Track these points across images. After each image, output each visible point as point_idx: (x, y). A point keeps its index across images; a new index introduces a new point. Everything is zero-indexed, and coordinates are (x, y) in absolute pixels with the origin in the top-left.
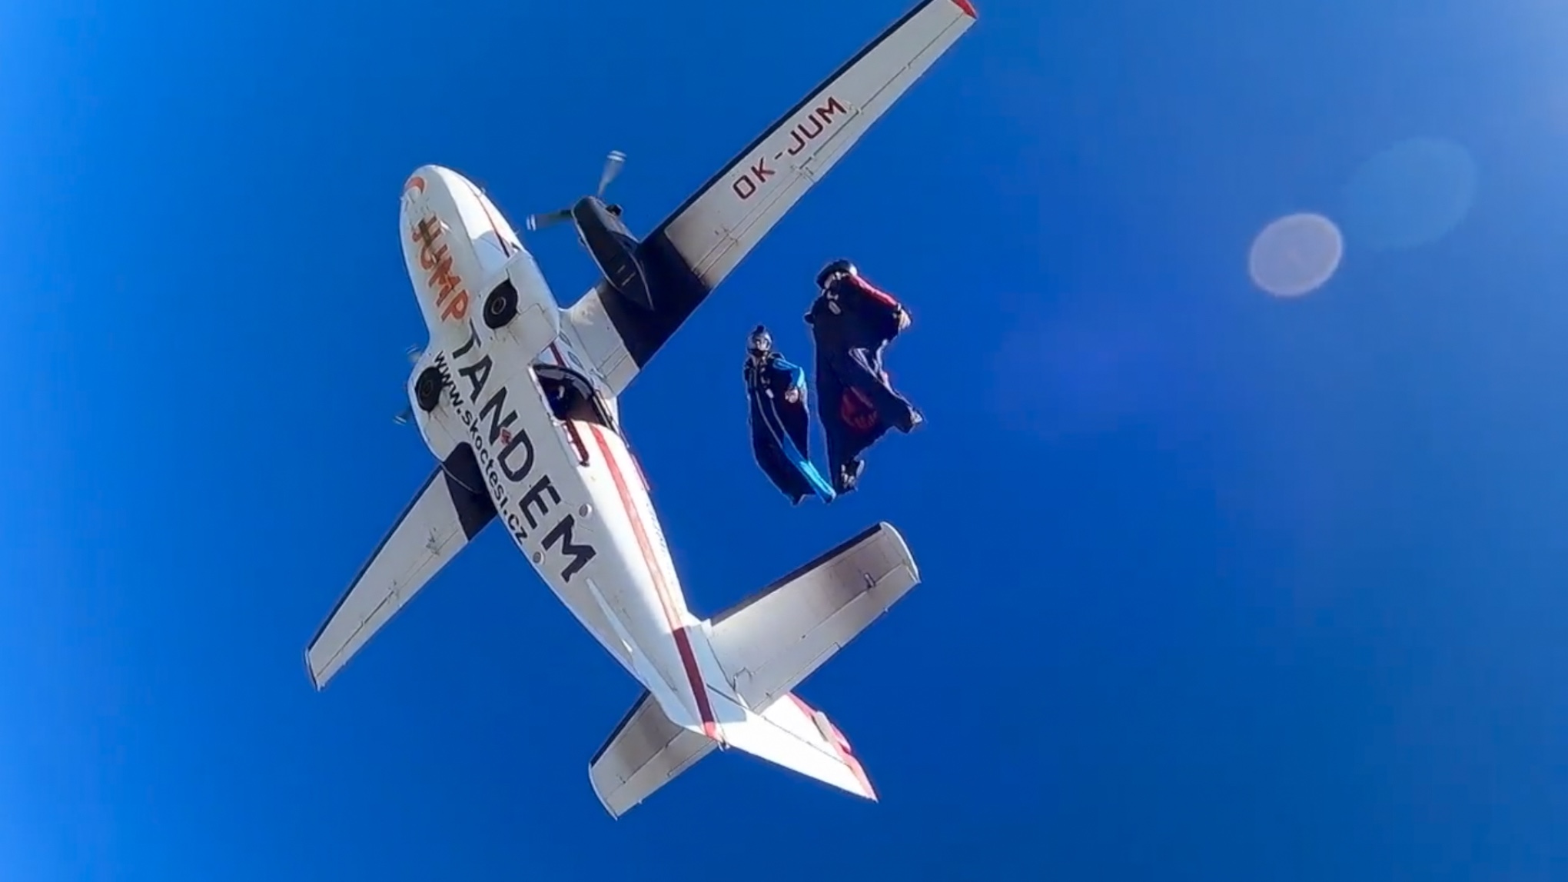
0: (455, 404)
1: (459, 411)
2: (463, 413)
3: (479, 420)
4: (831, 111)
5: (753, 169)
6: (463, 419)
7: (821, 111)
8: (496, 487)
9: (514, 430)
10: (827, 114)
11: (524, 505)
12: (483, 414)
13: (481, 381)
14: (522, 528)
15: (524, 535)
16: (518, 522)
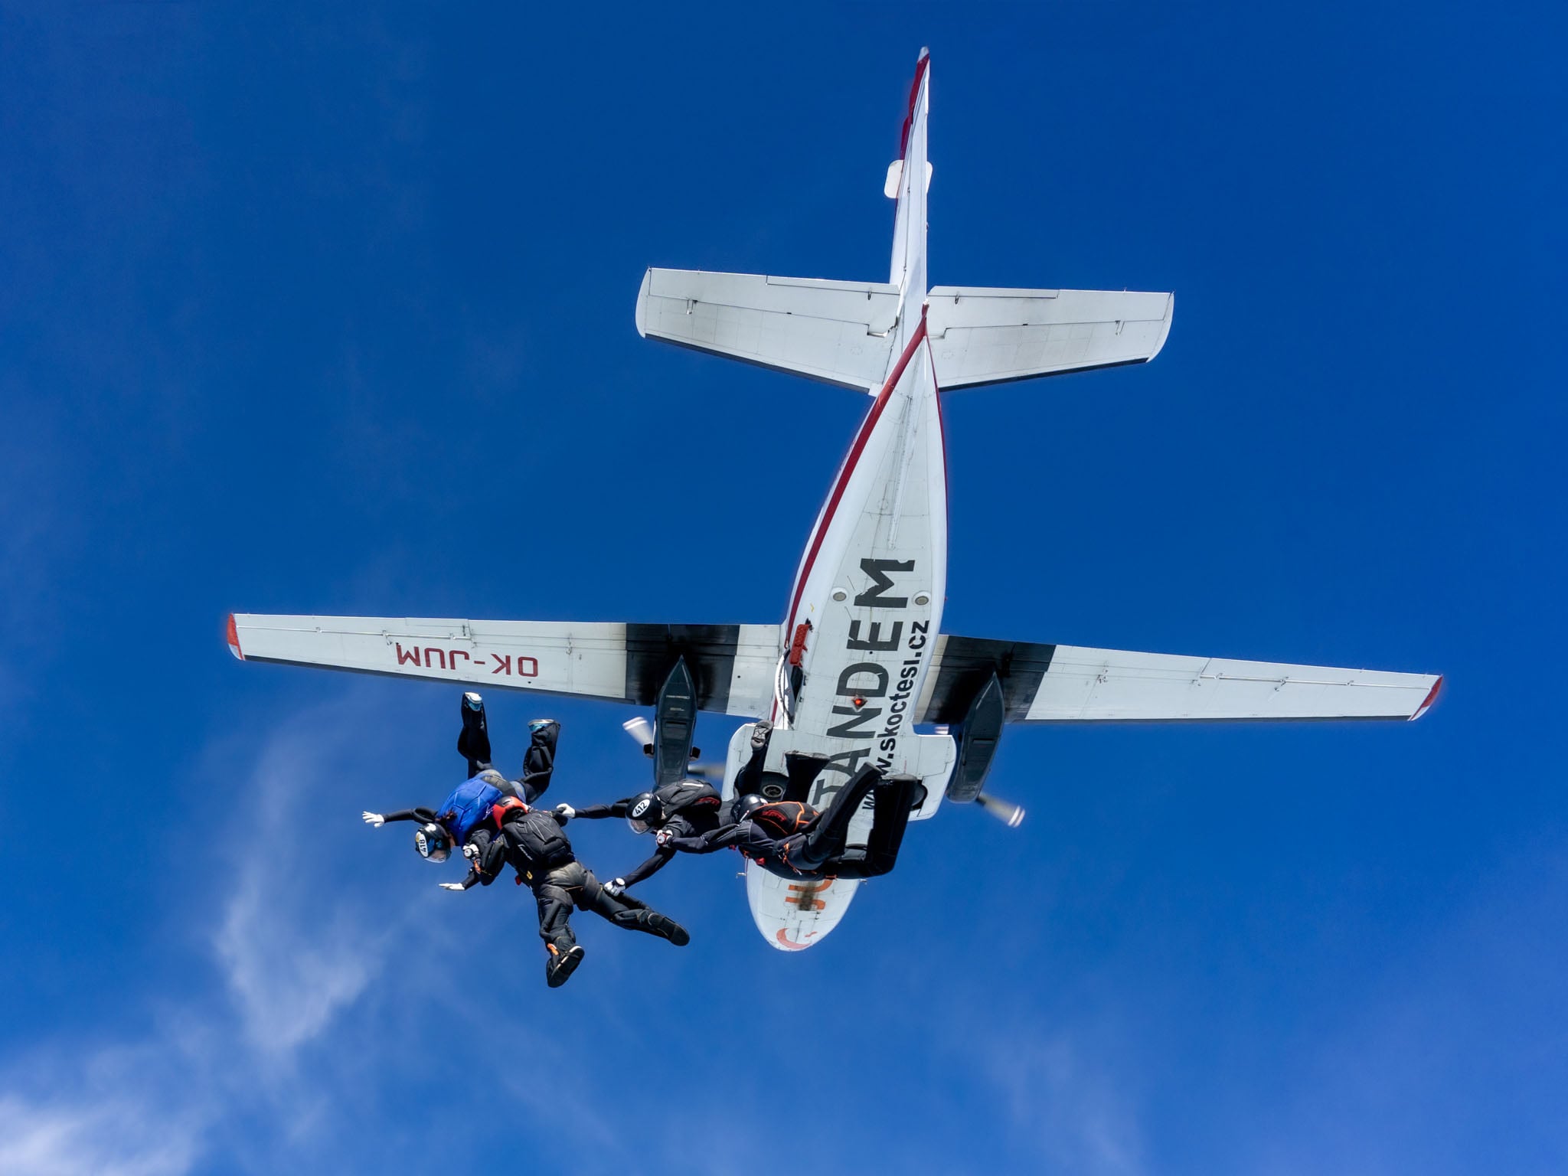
0: (888, 764)
1: (891, 756)
2: (888, 751)
3: (876, 735)
4: (408, 655)
5: (508, 672)
6: (892, 748)
7: (417, 662)
8: (909, 678)
9: (846, 701)
10: (414, 656)
11: (893, 645)
12: (869, 735)
13: (848, 757)
14: (913, 631)
15: (916, 625)
16: (913, 639)
